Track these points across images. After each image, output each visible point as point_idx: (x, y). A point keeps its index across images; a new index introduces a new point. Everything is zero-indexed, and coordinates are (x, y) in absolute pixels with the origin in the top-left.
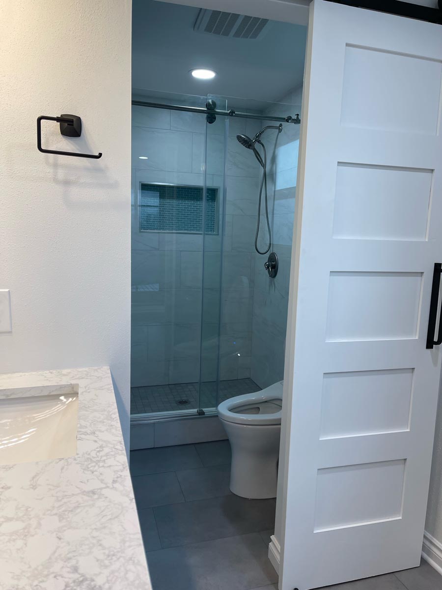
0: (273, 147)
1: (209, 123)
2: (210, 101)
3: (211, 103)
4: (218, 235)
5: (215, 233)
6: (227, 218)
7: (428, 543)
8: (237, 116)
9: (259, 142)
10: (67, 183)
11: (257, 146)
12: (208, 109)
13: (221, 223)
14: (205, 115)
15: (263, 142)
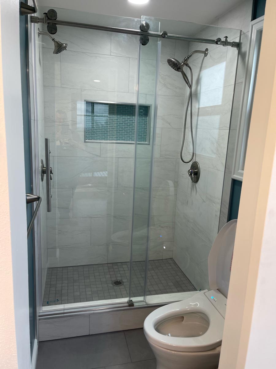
0: (199, 70)
1: (142, 44)
2: (144, 23)
3: (145, 25)
4: (149, 144)
5: (146, 143)
6: (158, 131)
8: (169, 38)
9: (187, 65)
12: (142, 30)
13: (151, 134)
14: (139, 37)
15: (190, 65)
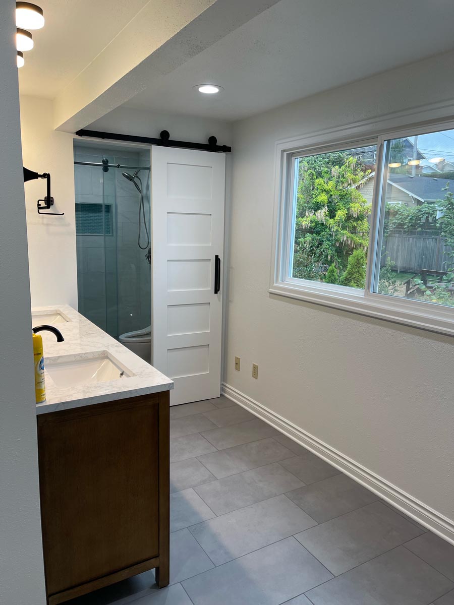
0: (147, 179)
1: (105, 171)
3: (105, 160)
4: (113, 236)
5: (110, 235)
6: (119, 225)
7: (224, 387)
8: (122, 167)
9: (137, 177)
10: (48, 225)
11: (136, 180)
12: (103, 164)
13: (114, 228)
14: (102, 167)
15: (139, 177)
